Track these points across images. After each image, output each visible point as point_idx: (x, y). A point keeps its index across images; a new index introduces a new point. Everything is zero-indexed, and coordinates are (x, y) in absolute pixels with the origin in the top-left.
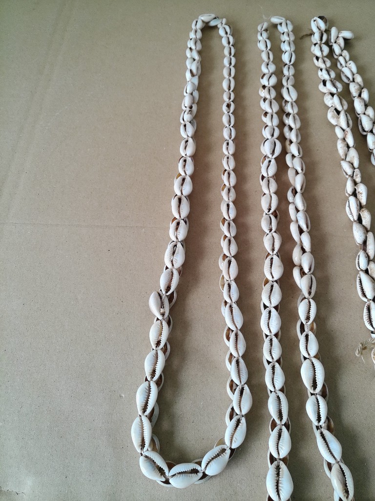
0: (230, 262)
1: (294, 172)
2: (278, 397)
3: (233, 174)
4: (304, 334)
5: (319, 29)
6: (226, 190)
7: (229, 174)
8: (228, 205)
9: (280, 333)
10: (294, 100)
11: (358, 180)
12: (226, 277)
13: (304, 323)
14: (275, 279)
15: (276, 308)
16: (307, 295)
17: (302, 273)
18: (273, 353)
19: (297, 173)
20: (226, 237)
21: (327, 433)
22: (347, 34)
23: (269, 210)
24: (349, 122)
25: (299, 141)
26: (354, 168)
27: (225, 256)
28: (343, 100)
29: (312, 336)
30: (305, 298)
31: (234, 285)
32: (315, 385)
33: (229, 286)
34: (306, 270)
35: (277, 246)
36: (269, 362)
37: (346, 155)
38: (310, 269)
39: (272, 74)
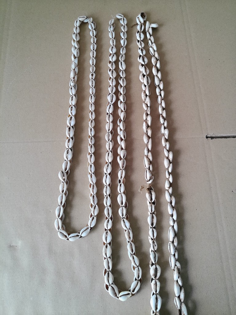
0: (91, 156)
1: (121, 111)
2: (108, 209)
3: (94, 113)
4: (120, 183)
5: (141, 23)
6: (90, 121)
7: (92, 113)
8: (91, 129)
9: (111, 184)
10: (124, 69)
11: (149, 113)
12: (90, 163)
13: (120, 180)
14: (110, 162)
15: (109, 174)
16: (121, 168)
17: (121, 159)
18: (107, 193)
19: (122, 111)
20: (90, 144)
21: (125, 220)
22: (154, 26)
23: (109, 130)
24: (149, 81)
25: (124, 93)
26: (148, 107)
27: (89, 153)
28: (147, 69)
29: (122, 185)
30: (121, 169)
31: (93, 165)
32: (122, 204)
33: (91, 166)
34: (122, 157)
35: (111, 148)
36: (106, 196)
37: (145, 100)
38: (124, 157)
39: (114, 54)
